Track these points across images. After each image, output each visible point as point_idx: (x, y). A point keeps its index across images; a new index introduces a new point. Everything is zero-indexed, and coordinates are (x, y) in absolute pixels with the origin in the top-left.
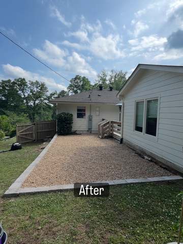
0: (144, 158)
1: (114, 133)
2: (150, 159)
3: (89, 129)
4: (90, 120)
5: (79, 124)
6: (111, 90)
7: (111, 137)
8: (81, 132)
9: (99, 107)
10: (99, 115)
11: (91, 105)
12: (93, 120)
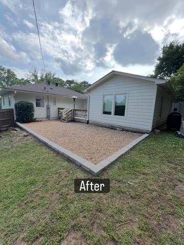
3: (48, 116)
5: (39, 112)
6: (57, 86)
7: (73, 121)
8: (41, 119)
9: (55, 99)
10: (55, 104)
11: (48, 96)
12: (51, 109)
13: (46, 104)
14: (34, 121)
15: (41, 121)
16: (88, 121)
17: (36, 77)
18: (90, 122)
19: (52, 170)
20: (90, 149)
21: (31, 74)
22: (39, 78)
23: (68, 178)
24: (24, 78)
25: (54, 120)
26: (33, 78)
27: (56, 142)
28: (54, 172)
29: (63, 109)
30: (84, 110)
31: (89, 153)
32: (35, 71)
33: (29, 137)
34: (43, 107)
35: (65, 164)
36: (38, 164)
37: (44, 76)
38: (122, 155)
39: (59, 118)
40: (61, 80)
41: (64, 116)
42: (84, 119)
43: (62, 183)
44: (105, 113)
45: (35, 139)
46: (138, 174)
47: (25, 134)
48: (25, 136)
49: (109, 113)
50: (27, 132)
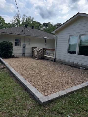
0: (80, 68)
1: (45, 56)
2: (84, 68)
3: (23, 54)
4: (24, 47)
5: (17, 50)
6: (33, 28)
7: (43, 58)
8: (18, 56)
9: (30, 39)
10: (30, 44)
11: (24, 37)
12: (26, 48)
13: (22, 44)
14: (13, 57)
15: (18, 57)
16: (55, 59)
17: (19, 21)
18: (57, 60)
19: (11, 96)
20: (47, 83)
21: (15, 19)
22: (21, 23)
23: (20, 104)
24: (10, 22)
25: (28, 57)
26: (16, 22)
27: (22, 75)
28: (12, 98)
29: (35, 48)
30: (52, 50)
31: (44, 86)
32: (18, 17)
33: (4, 70)
34: (20, 46)
35: (23, 92)
36: (3, 90)
37: (25, 20)
38: (73, 92)
39: (32, 56)
40: (39, 23)
41: (36, 54)
42: (52, 57)
43: (14, 107)
44: (70, 52)
45: (9, 71)
46: (81, 110)
47: (3, 66)
48: (2, 68)
49: (74, 53)
50: (5, 65)
